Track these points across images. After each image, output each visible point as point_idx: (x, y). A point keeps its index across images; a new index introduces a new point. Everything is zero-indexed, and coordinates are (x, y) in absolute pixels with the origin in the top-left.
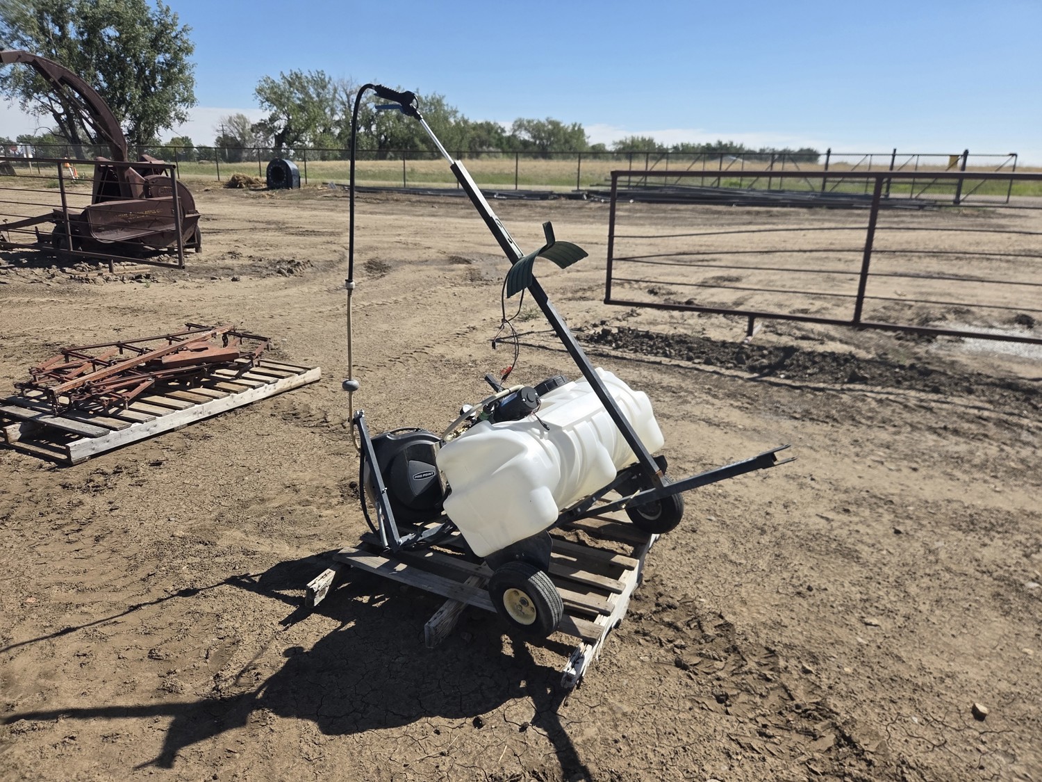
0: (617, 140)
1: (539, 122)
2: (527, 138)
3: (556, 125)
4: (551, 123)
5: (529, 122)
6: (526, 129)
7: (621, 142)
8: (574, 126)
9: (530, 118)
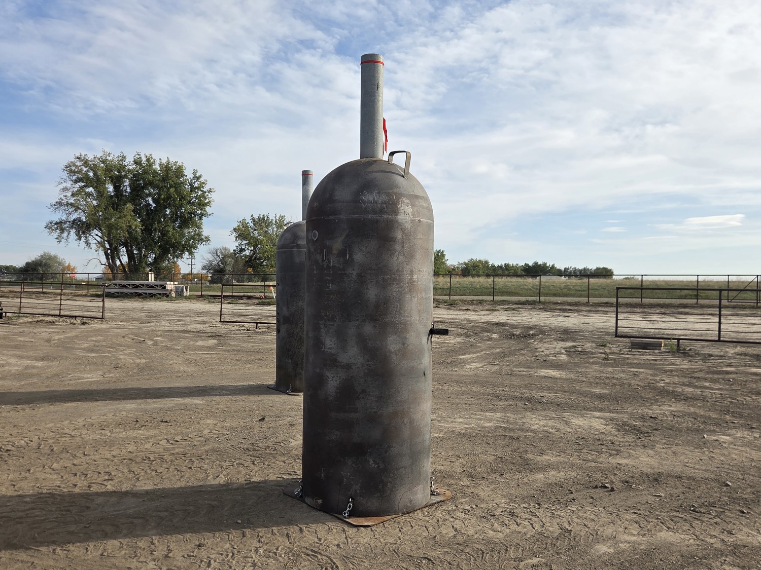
0: (462, 262)
8: (439, 252)
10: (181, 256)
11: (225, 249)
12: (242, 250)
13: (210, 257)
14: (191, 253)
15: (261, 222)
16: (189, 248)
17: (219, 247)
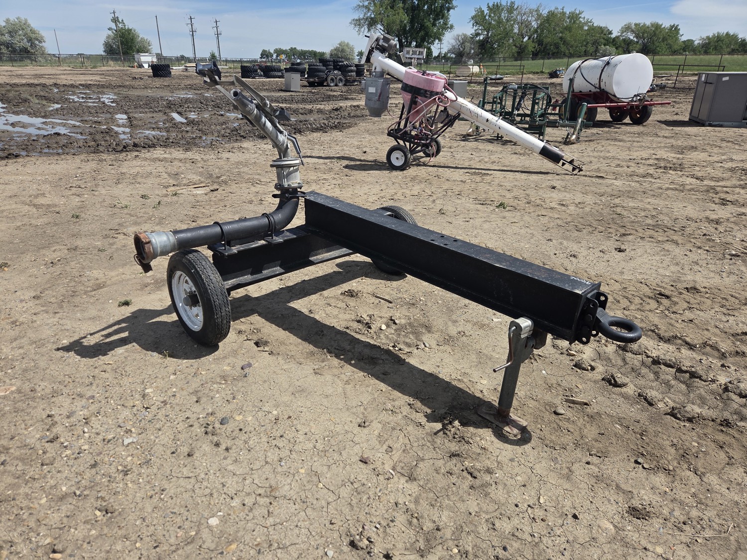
1: (645, 25)
2: (632, 38)
3: (657, 27)
4: (652, 25)
5: (636, 25)
6: (633, 31)
7: (708, 38)
8: (672, 27)
9: (637, 22)
10: (432, 43)
11: (465, 35)
12: (478, 34)
13: (453, 42)
14: (440, 40)
15: (496, 9)
16: (438, 37)
17: (461, 34)
